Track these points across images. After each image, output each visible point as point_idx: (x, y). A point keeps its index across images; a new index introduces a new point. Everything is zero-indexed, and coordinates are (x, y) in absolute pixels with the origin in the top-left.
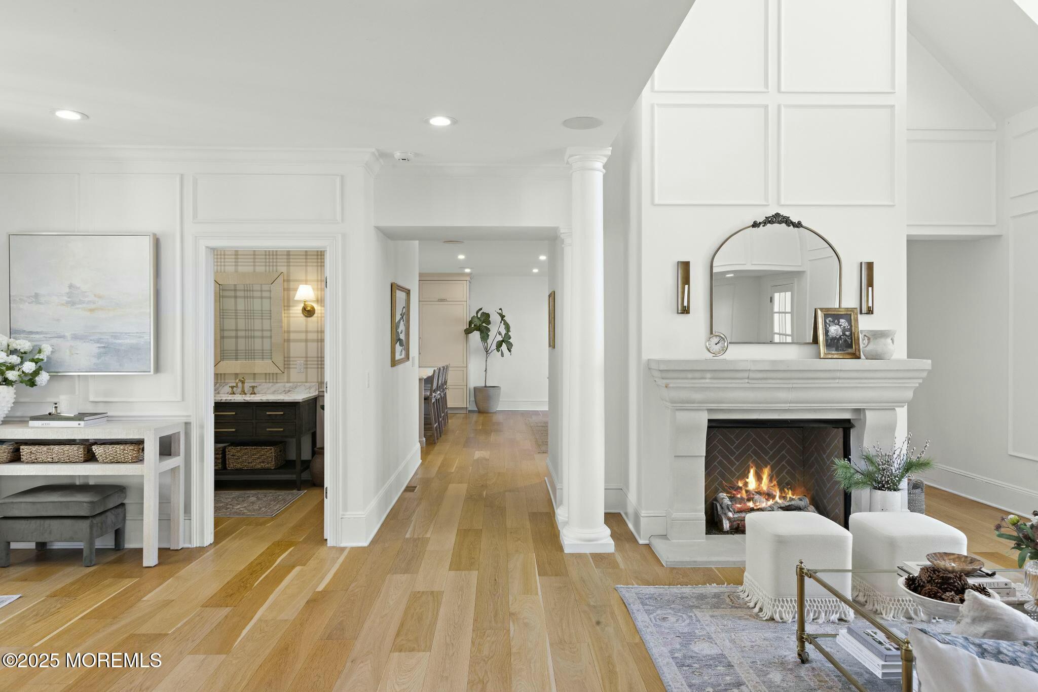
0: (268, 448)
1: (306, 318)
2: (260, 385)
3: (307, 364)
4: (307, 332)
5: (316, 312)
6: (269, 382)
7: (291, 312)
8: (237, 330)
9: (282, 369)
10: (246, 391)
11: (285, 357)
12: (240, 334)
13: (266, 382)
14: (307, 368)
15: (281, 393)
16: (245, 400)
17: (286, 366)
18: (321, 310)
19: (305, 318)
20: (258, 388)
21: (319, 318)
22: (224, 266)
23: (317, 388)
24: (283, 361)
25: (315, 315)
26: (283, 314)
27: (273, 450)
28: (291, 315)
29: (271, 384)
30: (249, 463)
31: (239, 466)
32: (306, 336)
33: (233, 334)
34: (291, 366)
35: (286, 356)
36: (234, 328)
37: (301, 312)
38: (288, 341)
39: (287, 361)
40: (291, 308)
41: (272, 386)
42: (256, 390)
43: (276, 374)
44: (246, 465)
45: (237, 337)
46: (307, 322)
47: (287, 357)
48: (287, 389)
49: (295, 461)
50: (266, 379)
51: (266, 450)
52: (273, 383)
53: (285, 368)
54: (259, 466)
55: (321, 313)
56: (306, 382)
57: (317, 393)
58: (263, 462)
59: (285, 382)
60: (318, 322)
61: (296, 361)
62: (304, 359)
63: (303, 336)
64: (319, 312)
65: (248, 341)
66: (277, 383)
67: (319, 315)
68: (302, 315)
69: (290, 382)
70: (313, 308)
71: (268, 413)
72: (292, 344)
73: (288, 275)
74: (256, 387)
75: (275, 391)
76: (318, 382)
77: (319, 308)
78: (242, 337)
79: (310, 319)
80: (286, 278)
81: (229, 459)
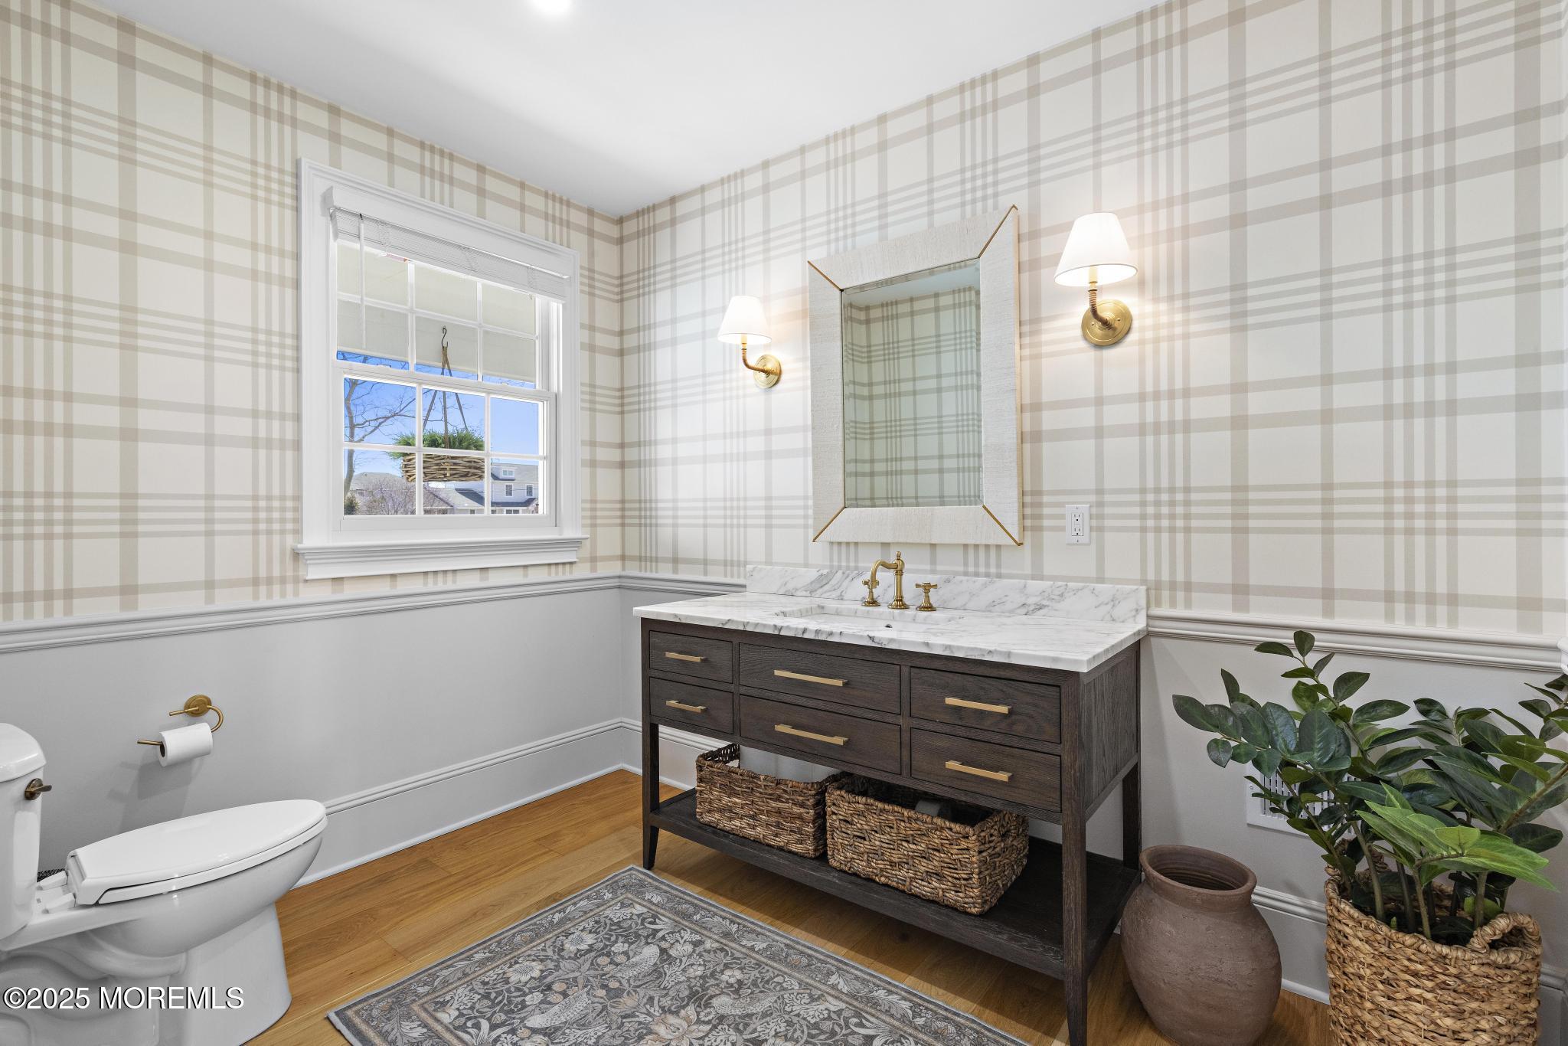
0: (957, 827)
1: (1098, 353)
2: (948, 581)
3: (1101, 517)
4: (1099, 401)
5: (1136, 324)
6: (977, 574)
7: (1044, 337)
8: (941, 457)
9: (1015, 531)
10: (906, 601)
11: (1023, 494)
12: (949, 463)
13: (966, 574)
14: (1100, 529)
15: (1012, 612)
16: (872, 638)
17: (1028, 523)
18: (1156, 314)
19: (1093, 353)
20: (941, 592)
21: (1149, 348)
22: (854, 235)
23: (1143, 603)
24: (1016, 506)
25: (1133, 337)
26: (1017, 347)
27: (972, 843)
28: (1045, 349)
29: (982, 580)
30: (892, 864)
31: (860, 866)
32: (1099, 416)
33: (934, 464)
34: (1046, 523)
35: (1028, 488)
36: (936, 453)
37: (1079, 332)
38: (1037, 437)
39: (1033, 505)
40: (1045, 326)
41: (985, 585)
42: (934, 598)
43: (998, 547)
44: (882, 870)
45: (941, 471)
46: (1099, 364)
47: (1034, 493)
48: (1032, 601)
49: (1059, 847)
50: (966, 564)
51: (947, 833)
52: (987, 575)
53: (1024, 529)
54: (924, 889)
55: (1156, 327)
56: (1101, 580)
57: (1141, 624)
58: (940, 877)
59: (1025, 577)
60: (1142, 361)
61: (1061, 505)
62: (1093, 498)
63: (1086, 418)
64: (1149, 322)
65: (964, 476)
66: (999, 576)
67: (1149, 335)
68: (1083, 344)
69: (1042, 578)
70: (1126, 317)
71: (950, 701)
72: (1047, 447)
73: (1034, 216)
74: (935, 586)
75: (993, 604)
76: (1144, 581)
77: (1149, 308)
78: (950, 470)
79: (1110, 354)
80: (1025, 229)
81: (833, 829)
